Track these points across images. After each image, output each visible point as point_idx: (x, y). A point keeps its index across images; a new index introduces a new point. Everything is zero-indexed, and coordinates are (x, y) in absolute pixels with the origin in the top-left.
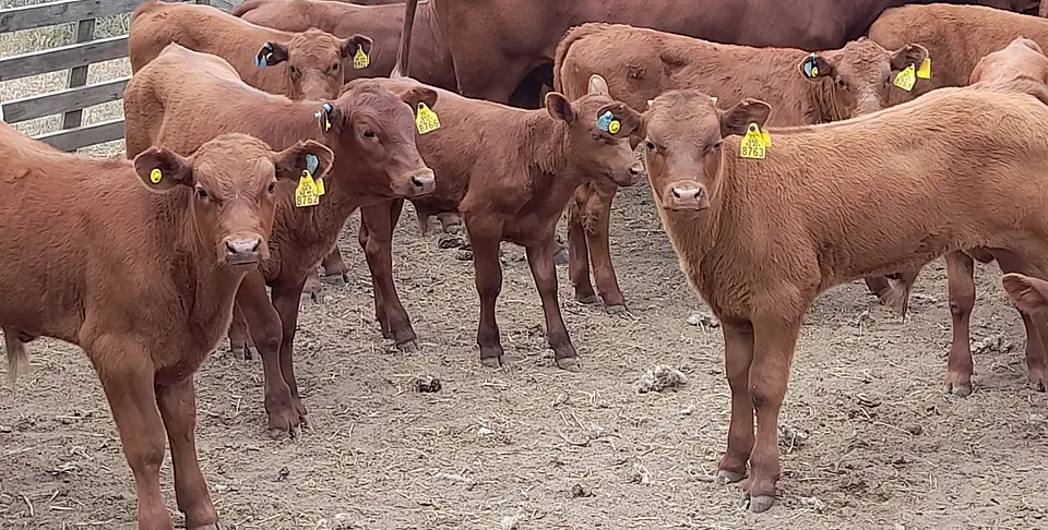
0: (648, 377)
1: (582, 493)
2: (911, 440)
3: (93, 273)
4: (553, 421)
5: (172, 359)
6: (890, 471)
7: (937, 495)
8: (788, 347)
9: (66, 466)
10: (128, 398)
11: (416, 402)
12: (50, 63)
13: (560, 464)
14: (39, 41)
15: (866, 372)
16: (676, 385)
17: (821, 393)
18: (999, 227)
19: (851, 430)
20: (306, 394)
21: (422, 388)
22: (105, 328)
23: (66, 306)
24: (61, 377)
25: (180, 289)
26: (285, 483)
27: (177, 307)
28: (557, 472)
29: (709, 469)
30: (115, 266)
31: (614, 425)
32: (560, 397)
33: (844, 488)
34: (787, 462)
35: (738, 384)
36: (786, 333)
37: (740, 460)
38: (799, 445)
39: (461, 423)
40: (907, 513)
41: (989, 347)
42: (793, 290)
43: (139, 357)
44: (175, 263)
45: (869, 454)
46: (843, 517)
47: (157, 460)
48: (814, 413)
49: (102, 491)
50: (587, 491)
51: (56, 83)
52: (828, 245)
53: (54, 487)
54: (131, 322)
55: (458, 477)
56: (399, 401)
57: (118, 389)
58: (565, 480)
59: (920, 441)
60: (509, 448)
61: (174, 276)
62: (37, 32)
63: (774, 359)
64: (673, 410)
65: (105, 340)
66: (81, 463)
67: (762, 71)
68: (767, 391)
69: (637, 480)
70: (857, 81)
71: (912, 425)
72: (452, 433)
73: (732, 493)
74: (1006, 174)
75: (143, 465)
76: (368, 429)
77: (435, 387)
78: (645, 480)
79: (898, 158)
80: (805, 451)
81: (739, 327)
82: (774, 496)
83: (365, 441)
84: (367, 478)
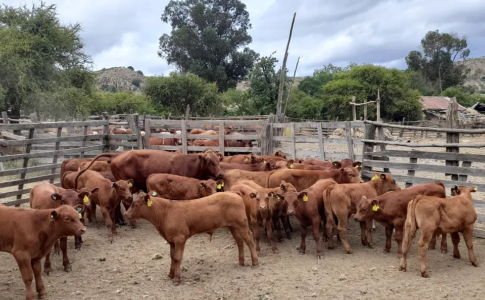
0: (154, 256)
1: (136, 283)
2: (210, 268)
3: (16, 236)
4: (131, 267)
5: (36, 256)
6: (205, 275)
7: (215, 280)
8: (182, 249)
9: (9, 282)
10: (24, 266)
11: (99, 264)
12: (14, 184)
13: (132, 277)
14: (14, 178)
15: (202, 253)
16: (160, 258)
17: (192, 258)
18: (230, 222)
19: (198, 267)
20: (72, 263)
21: (101, 260)
22: (18, 249)
23: (8, 244)
24: (10, 260)
25: (40, 240)
26: (65, 284)
27: (39, 244)
28: (131, 279)
29: (165, 277)
30: (22, 235)
31: (145, 267)
32: (133, 261)
33: (195, 280)
34: (182, 274)
35: (172, 257)
36: (182, 245)
37: (172, 275)
38: (186, 270)
39: (109, 268)
40: (208, 285)
41: (228, 247)
42: (183, 236)
43: (27, 256)
44: (40, 234)
45: (201, 272)
46: (194, 286)
47: (31, 280)
48: (190, 263)
49: (18, 288)
50: (137, 283)
51: (15, 188)
52: (192, 226)
53: (6, 287)
54: (26, 248)
55: (107, 281)
56: (95, 263)
57: (21, 264)
58: (133, 280)
59: (213, 268)
60: (121, 274)
61: (39, 237)
62: (12, 176)
63: (179, 252)
64: (159, 263)
65: (19, 252)
66: (13, 281)
67: (189, 183)
68: (178, 258)
69: (150, 280)
70: (212, 188)
71: (211, 265)
72: (107, 270)
73: (170, 282)
74: (232, 210)
75: (27, 282)
76: (87, 270)
77: (104, 260)
78: (151, 280)
79: (209, 207)
80: (187, 272)
81: (172, 245)
82: (179, 282)
83: (86, 273)
84: (85, 282)
